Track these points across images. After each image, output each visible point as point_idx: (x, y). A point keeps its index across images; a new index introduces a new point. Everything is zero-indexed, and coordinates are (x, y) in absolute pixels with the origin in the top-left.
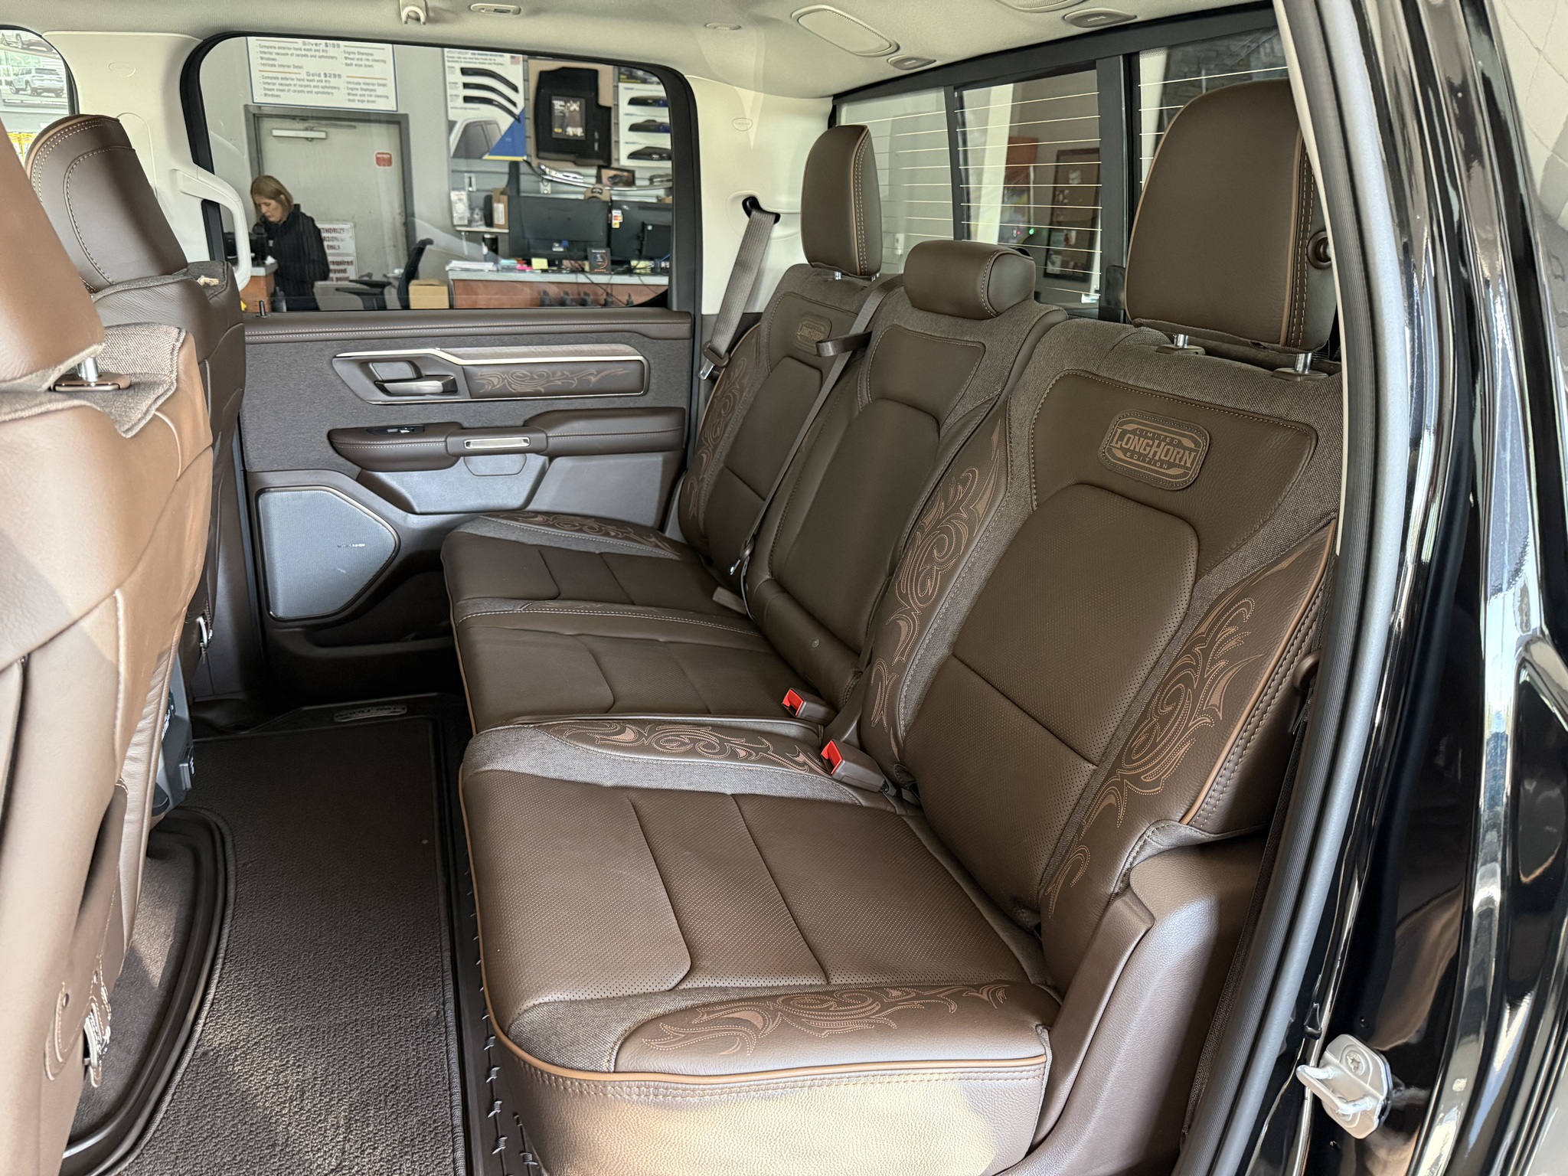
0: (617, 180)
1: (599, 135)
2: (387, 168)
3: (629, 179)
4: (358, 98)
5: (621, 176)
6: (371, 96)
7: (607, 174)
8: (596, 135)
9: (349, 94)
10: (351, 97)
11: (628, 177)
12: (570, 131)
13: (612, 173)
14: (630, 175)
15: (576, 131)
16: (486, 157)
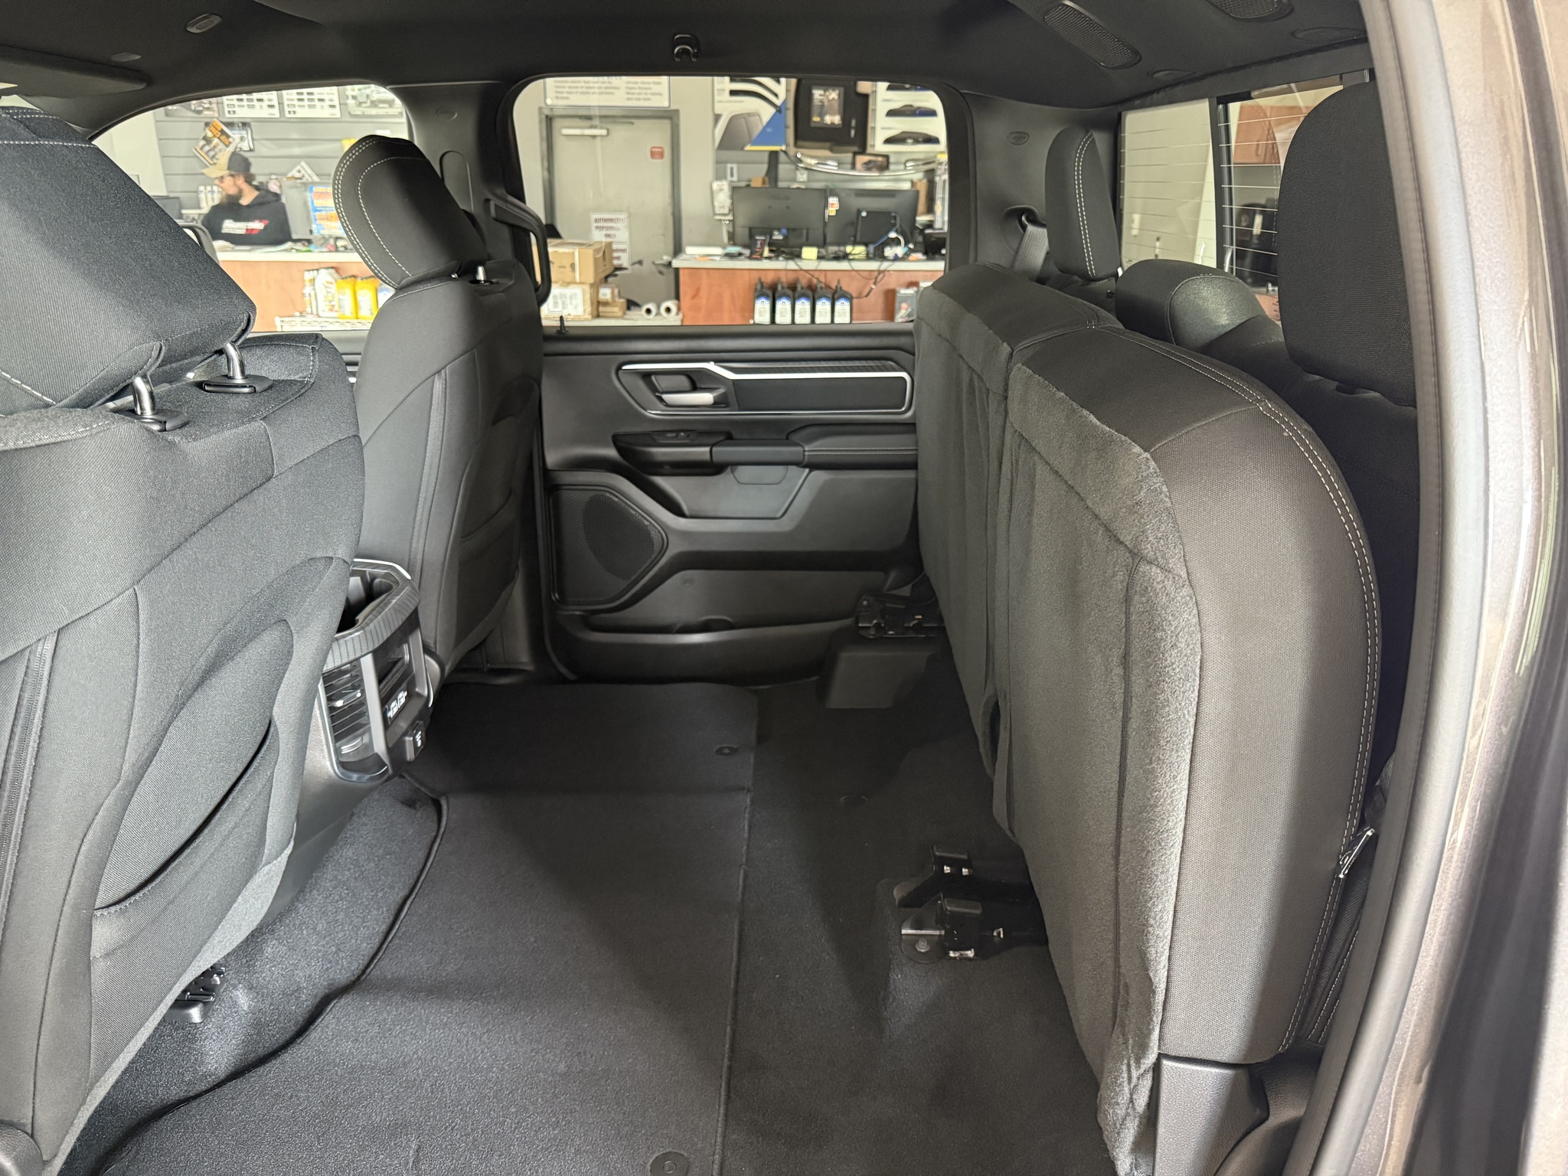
0: (871, 165)
1: (857, 123)
2: (659, 161)
3: (883, 165)
4: (635, 96)
5: (875, 162)
6: (646, 94)
7: (861, 159)
8: (853, 123)
9: (628, 93)
10: (630, 96)
11: (881, 162)
12: (828, 119)
13: (866, 158)
14: (885, 159)
15: (834, 119)
16: (748, 148)
